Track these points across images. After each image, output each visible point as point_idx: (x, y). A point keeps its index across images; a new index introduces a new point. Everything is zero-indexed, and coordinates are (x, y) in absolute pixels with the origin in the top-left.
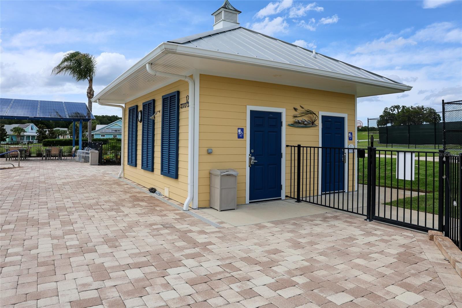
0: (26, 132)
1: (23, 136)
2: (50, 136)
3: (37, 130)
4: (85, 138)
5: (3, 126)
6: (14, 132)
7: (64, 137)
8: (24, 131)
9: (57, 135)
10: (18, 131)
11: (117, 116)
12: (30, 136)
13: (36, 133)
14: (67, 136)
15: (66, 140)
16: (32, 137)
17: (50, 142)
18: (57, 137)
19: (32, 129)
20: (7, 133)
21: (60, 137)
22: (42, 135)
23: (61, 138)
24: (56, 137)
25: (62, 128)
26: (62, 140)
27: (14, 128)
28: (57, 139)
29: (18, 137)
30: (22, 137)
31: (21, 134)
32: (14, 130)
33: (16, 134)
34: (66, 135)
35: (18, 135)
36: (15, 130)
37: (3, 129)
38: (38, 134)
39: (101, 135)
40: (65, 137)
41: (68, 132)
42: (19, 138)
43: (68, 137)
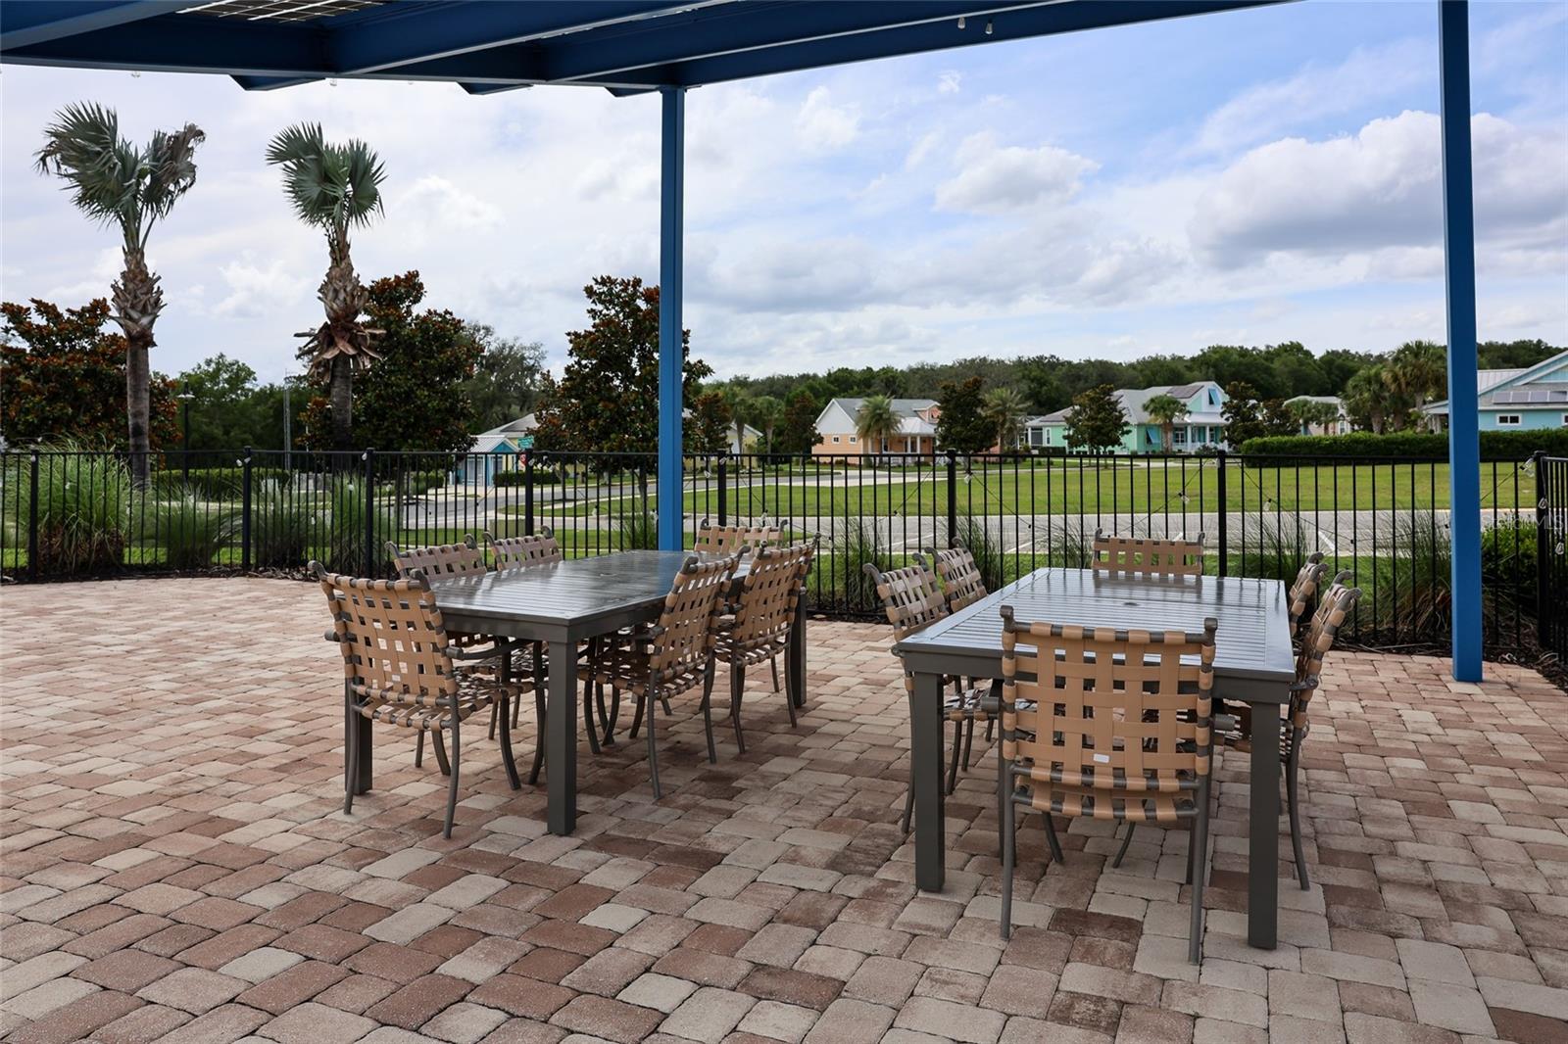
0: (1190, 412)
1: (1183, 428)
2: (1272, 424)
3: (1224, 404)
4: (1419, 430)
5: (1109, 392)
6: (1151, 413)
7: (1326, 428)
8: (1184, 410)
9: (1301, 421)
10: (1164, 408)
11: (1539, 342)
12: (1204, 428)
13: (1222, 414)
14: (1339, 426)
15: (1335, 440)
16: (1211, 430)
17: (1272, 449)
18: (1302, 428)
19: (1211, 402)
20: (1122, 416)
21: (1313, 427)
22: (1243, 420)
23: (1316, 431)
24: (1295, 431)
25: (1319, 395)
26: (1321, 440)
27: (1152, 400)
28: (1301, 436)
29: (1166, 433)
30: (1181, 430)
31: (1175, 420)
32: (1152, 407)
33: (1160, 421)
34: (1335, 420)
35: (1165, 423)
36: (1158, 406)
37: (1110, 403)
38: (1227, 419)
39: (1498, 416)
40: (1330, 431)
41: (1342, 411)
42: (1170, 435)
43: (1342, 430)
